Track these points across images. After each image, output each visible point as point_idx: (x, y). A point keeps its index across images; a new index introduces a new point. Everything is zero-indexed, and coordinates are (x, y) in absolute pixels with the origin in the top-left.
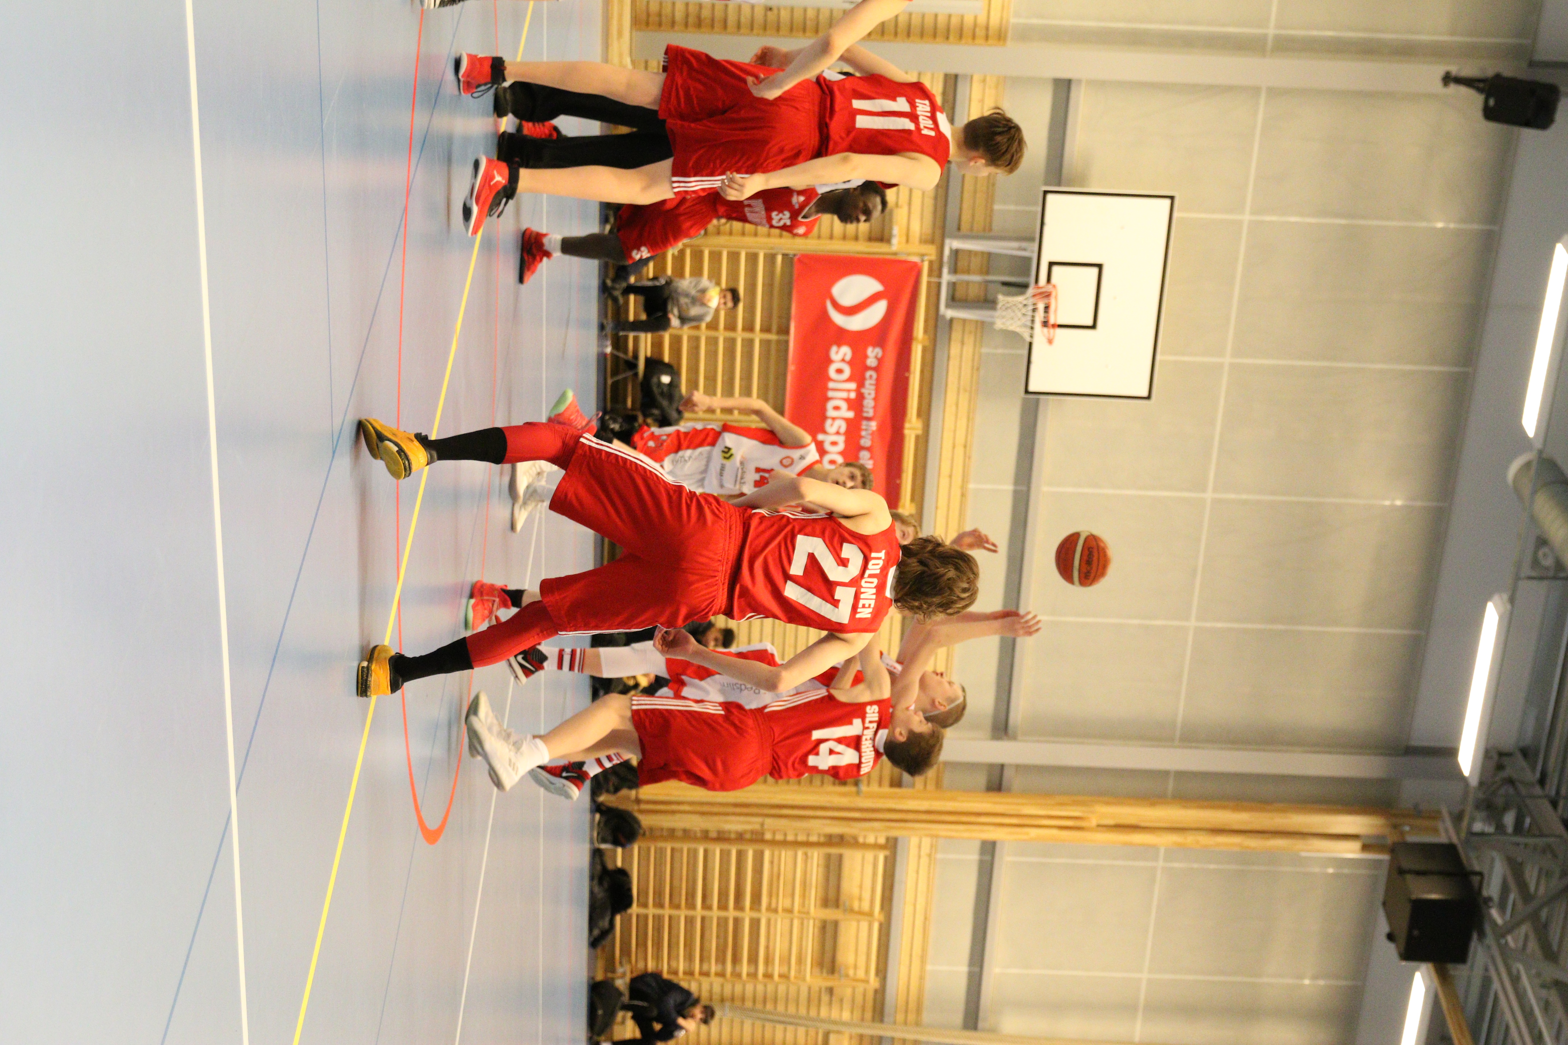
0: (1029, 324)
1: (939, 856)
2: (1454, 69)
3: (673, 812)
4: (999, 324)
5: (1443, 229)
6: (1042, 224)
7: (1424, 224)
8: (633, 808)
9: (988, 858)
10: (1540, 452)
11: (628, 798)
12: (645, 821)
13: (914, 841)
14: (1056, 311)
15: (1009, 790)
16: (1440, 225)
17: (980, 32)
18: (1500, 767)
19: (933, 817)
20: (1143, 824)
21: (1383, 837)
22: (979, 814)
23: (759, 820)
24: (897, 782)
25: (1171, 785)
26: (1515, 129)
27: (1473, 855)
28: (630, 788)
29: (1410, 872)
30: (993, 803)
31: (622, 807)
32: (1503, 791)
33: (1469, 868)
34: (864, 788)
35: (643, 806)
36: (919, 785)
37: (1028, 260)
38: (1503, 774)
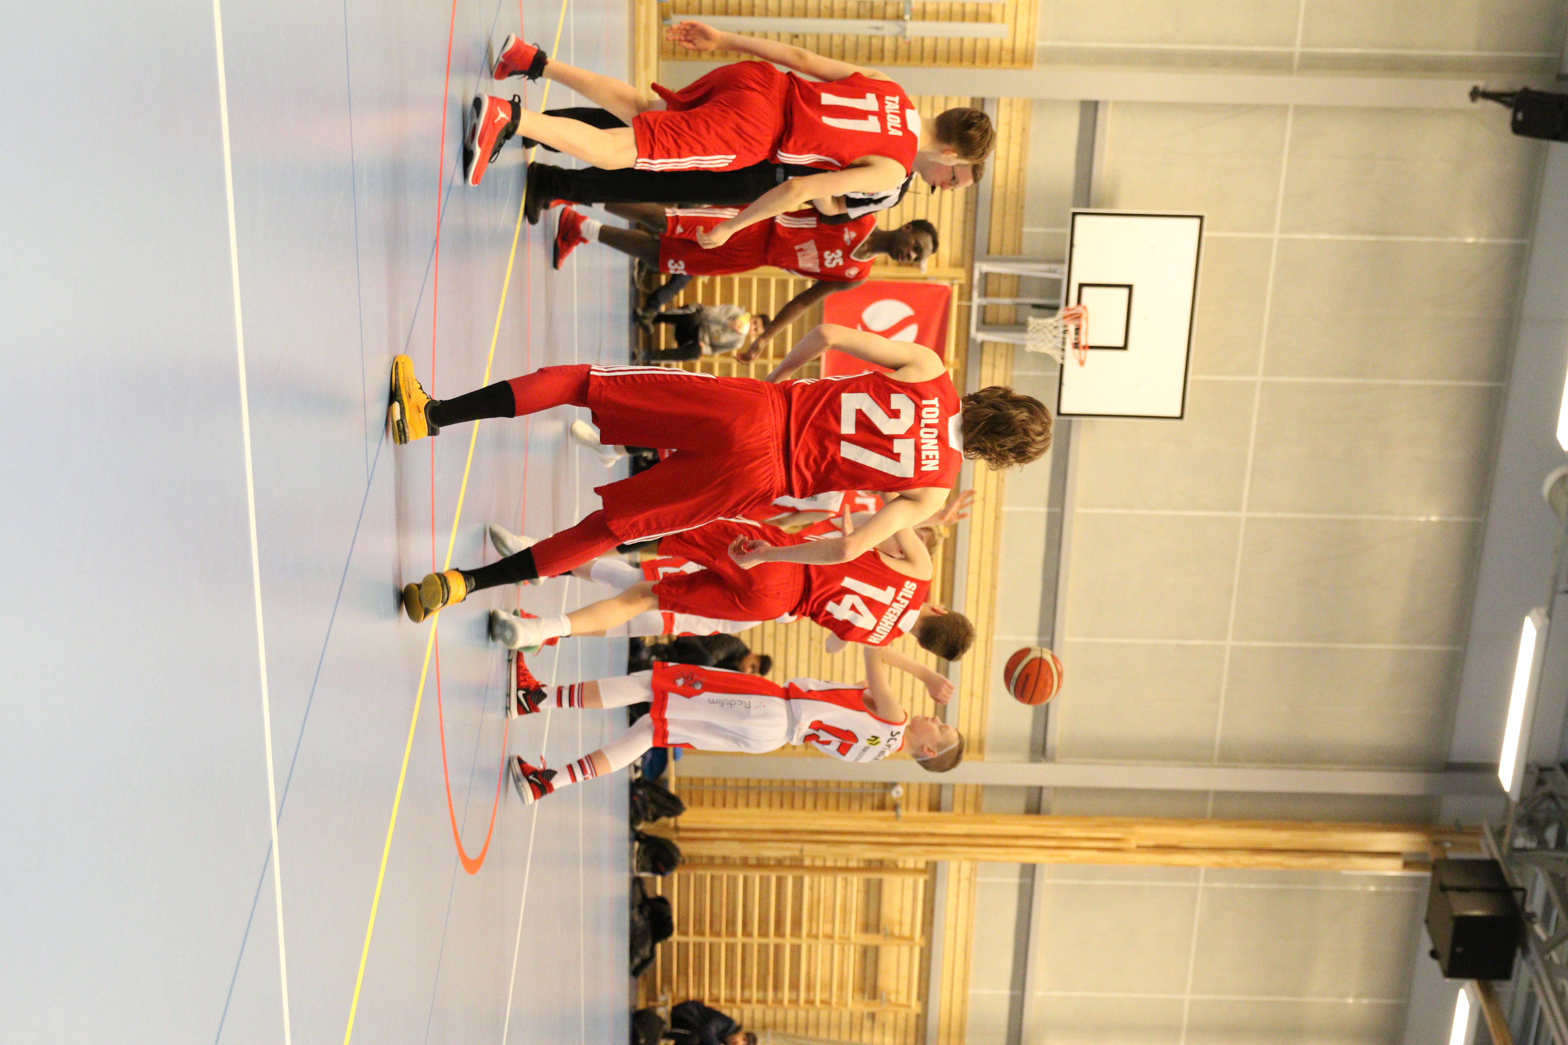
0: (1060, 346)
1: (979, 880)
2: (1481, 84)
3: (713, 840)
4: (1030, 347)
5: (1474, 245)
6: (1072, 245)
7: (1454, 240)
8: (672, 836)
9: (1028, 881)
11: (666, 826)
12: (685, 849)
13: (953, 865)
14: (1087, 332)
15: (1048, 813)
16: (1470, 240)
17: (1006, 56)
18: (1541, 782)
19: (972, 841)
20: (1182, 845)
21: (1425, 854)
22: (1018, 837)
23: (798, 846)
24: (935, 806)
25: (1210, 806)
26: (1545, 143)
27: (1515, 870)
28: (669, 816)
29: (1452, 889)
30: (1033, 826)
31: (661, 835)
32: (1544, 806)
33: (1511, 884)
34: (902, 812)
35: (682, 834)
36: (958, 809)
37: (1058, 282)
38: (1544, 789)
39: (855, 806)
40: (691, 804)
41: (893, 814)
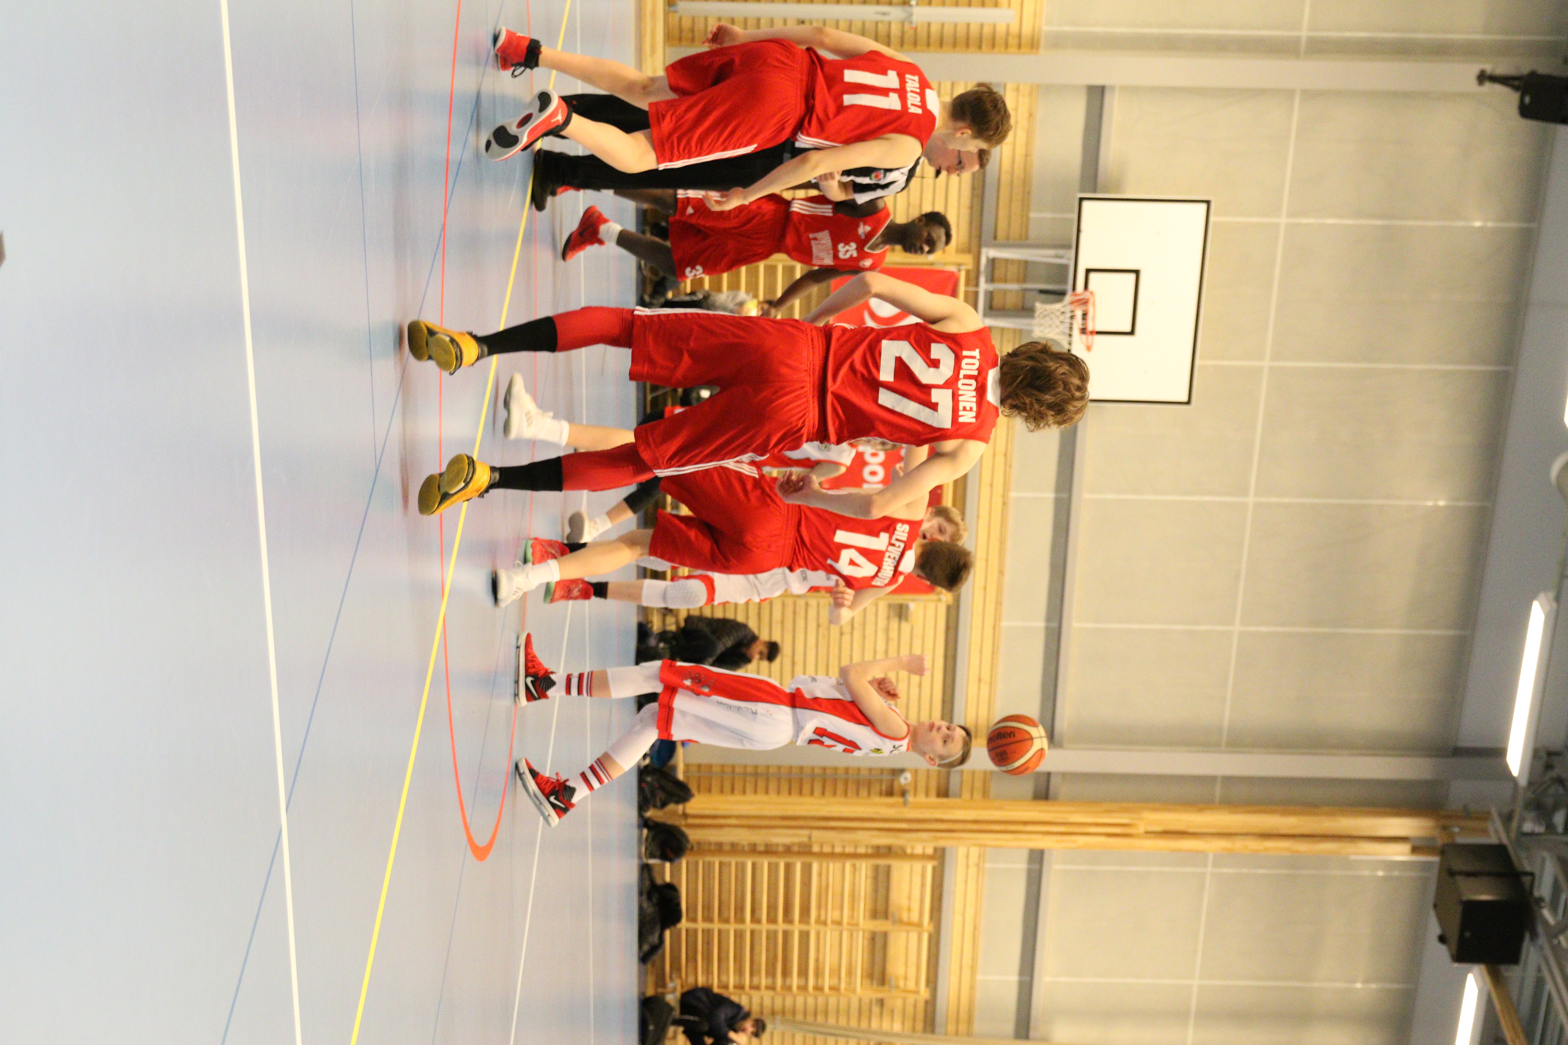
0: (1067, 331)
1: (988, 865)
2: (1488, 68)
3: (721, 826)
4: (1037, 332)
5: (1481, 229)
6: (1079, 230)
7: (1461, 224)
8: (680, 823)
9: (1036, 867)
11: (675, 813)
12: (693, 835)
13: (962, 851)
14: (1094, 318)
15: (1055, 799)
16: (1478, 224)
17: (1013, 41)
18: (1549, 767)
19: (980, 827)
20: (1191, 830)
21: (1433, 839)
22: (1026, 823)
23: (806, 832)
24: (943, 793)
25: (1218, 791)
26: (1552, 126)
27: (1523, 855)
28: (677, 802)
29: (1460, 873)
30: (1040, 811)
31: (670, 821)
32: (1552, 791)
33: (1519, 868)
34: (910, 798)
35: (691, 821)
36: (966, 795)
37: (1065, 267)
38: (1554, 773)
39: (864, 792)
40: (699, 791)
41: (900, 800)
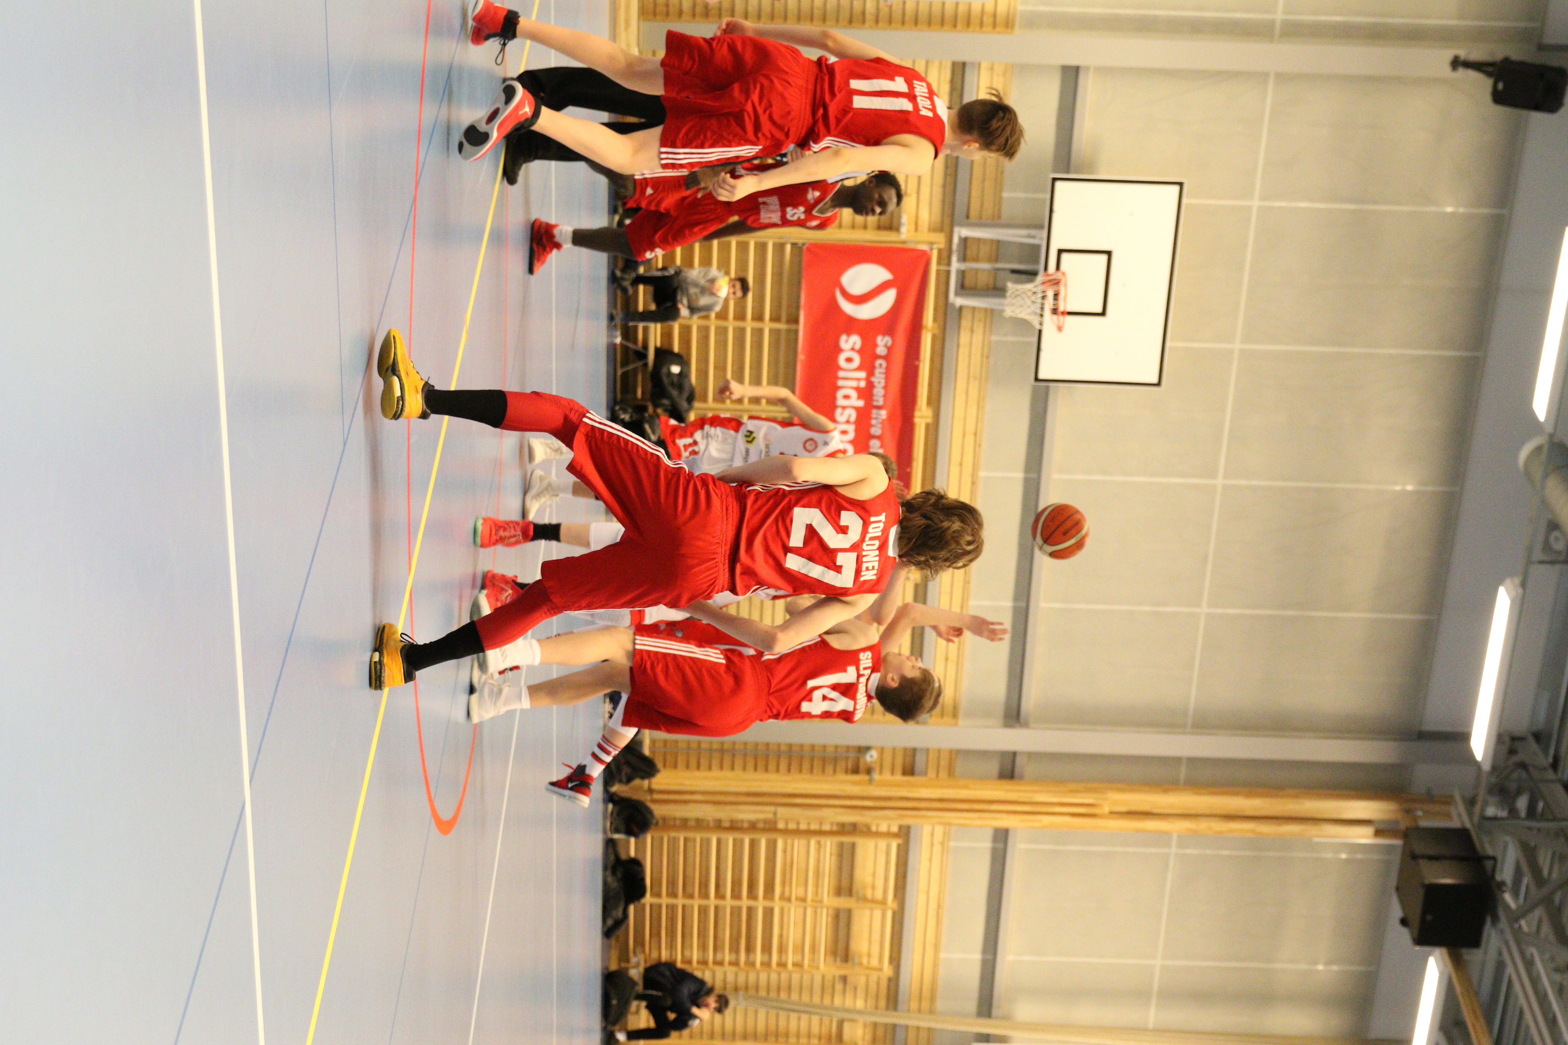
0: (1039, 311)
1: (952, 844)
2: (1462, 54)
3: (686, 802)
4: (1009, 312)
5: (1453, 214)
6: (1051, 211)
7: (1433, 209)
8: (646, 798)
9: (1001, 845)
10: (1551, 436)
11: (640, 788)
12: (659, 810)
13: (927, 829)
14: (1065, 298)
15: (1021, 778)
16: (1449, 210)
17: (988, 20)
18: (1512, 752)
19: (945, 805)
20: (1155, 811)
21: (1396, 822)
22: (991, 802)
23: (772, 809)
24: (909, 770)
25: (1183, 772)
26: (1524, 113)
27: (1485, 839)
28: (643, 778)
29: (1422, 857)
30: (1006, 791)
31: (635, 797)
32: (1516, 775)
33: (1481, 853)
34: (876, 776)
35: (656, 796)
36: (932, 773)
37: (1037, 247)
38: (1515, 759)
39: (829, 769)
40: (665, 766)
41: (866, 777)
